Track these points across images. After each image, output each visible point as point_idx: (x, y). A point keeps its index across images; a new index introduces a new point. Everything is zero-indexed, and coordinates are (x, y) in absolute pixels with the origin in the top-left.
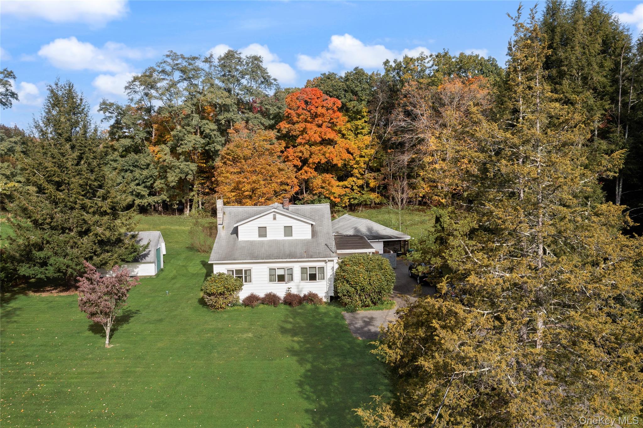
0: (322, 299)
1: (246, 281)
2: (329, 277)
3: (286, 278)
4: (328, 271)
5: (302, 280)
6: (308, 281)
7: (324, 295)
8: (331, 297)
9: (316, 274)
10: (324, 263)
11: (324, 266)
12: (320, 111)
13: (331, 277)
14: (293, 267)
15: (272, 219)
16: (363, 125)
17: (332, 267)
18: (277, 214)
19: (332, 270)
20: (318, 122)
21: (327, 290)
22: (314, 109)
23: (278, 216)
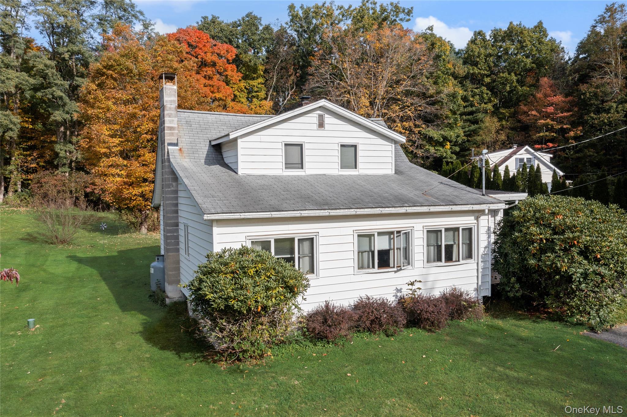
2: (481, 251)
4: (481, 237)
5: (428, 262)
6: (443, 263)
8: (485, 298)
10: (473, 218)
11: (474, 225)
12: (209, 58)
13: (486, 252)
14: (411, 228)
15: (315, 127)
16: (259, 86)
17: (487, 228)
18: (326, 116)
19: (487, 236)
20: (206, 72)
21: (480, 283)
22: (202, 54)
23: (329, 119)
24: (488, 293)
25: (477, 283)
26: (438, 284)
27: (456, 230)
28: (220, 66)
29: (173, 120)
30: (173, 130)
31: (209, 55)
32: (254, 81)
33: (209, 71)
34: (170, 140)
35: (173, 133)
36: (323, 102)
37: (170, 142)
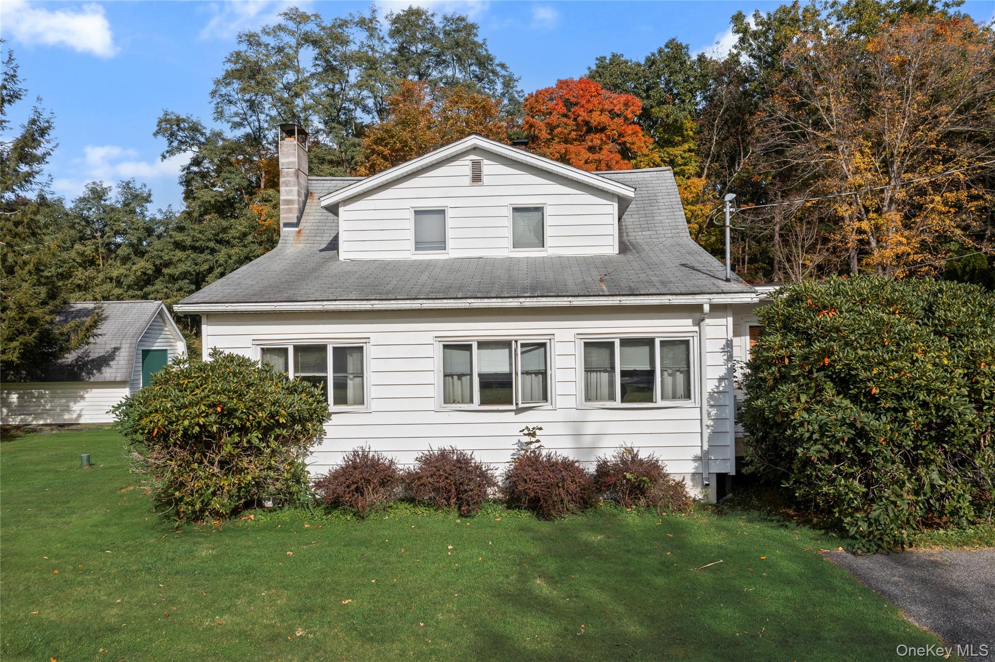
0: (680, 485)
1: (341, 400)
2: (710, 386)
3: (519, 384)
4: (709, 359)
5: (588, 399)
6: (618, 403)
7: (690, 467)
8: (721, 478)
9: (651, 373)
10: (689, 322)
11: (691, 334)
12: (596, 118)
13: (721, 389)
14: (549, 337)
15: (467, 180)
16: (687, 155)
17: (724, 342)
18: (486, 162)
19: (725, 357)
20: (592, 141)
21: (706, 447)
22: (584, 114)
23: (489, 167)
24: (729, 468)
25: (702, 447)
26: (607, 442)
27: (649, 342)
28: (613, 130)
29: (291, 190)
30: (292, 204)
31: (596, 114)
32: (676, 148)
33: (595, 139)
34: (286, 218)
35: (291, 209)
36: (473, 141)
37: (286, 221)
